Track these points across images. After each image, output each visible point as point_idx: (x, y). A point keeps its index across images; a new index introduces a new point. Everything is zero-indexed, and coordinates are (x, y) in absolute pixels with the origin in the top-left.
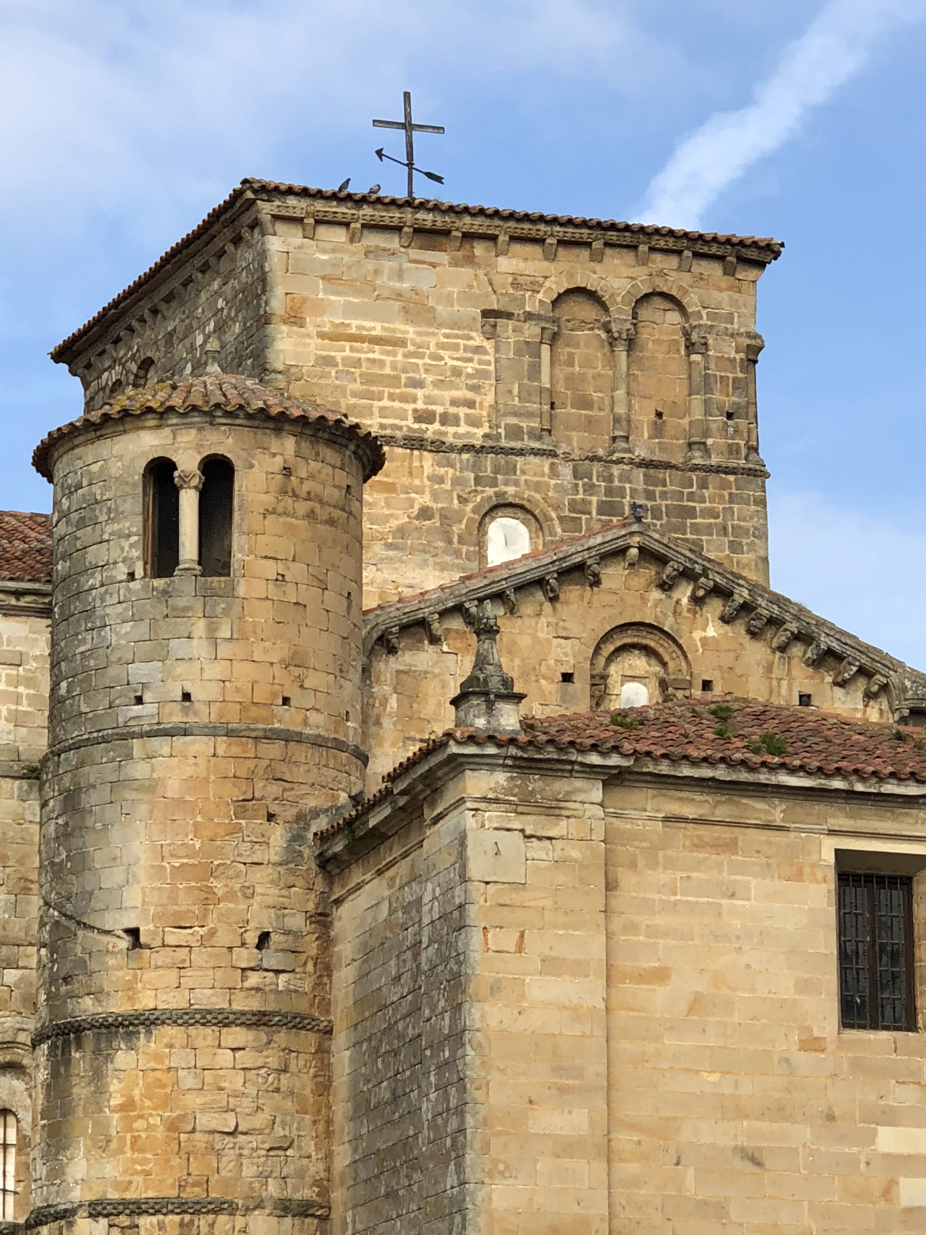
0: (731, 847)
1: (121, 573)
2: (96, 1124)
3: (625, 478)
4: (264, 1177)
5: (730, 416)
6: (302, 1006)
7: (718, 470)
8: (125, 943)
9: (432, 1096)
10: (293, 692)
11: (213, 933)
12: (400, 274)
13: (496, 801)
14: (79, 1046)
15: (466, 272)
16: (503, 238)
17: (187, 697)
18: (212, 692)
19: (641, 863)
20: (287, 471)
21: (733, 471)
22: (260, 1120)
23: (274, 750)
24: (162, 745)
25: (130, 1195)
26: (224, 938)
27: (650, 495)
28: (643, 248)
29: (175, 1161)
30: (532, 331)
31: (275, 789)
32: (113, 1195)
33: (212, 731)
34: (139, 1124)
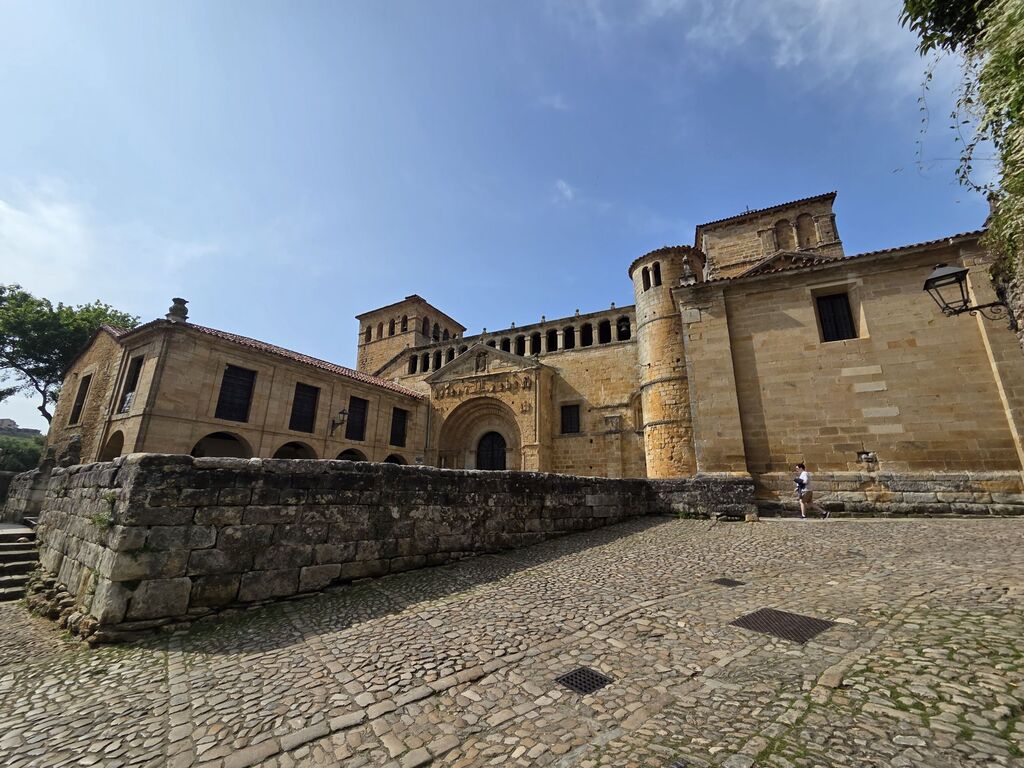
0: (771, 297)
1: (640, 292)
2: (646, 406)
5: (829, 232)
7: (827, 245)
8: (649, 367)
11: (666, 361)
12: (736, 232)
15: (752, 226)
16: (759, 216)
17: (654, 313)
18: (660, 310)
19: (739, 308)
21: (832, 244)
23: (675, 319)
25: (655, 421)
28: (796, 206)
30: (771, 232)
32: (651, 421)
33: (660, 318)
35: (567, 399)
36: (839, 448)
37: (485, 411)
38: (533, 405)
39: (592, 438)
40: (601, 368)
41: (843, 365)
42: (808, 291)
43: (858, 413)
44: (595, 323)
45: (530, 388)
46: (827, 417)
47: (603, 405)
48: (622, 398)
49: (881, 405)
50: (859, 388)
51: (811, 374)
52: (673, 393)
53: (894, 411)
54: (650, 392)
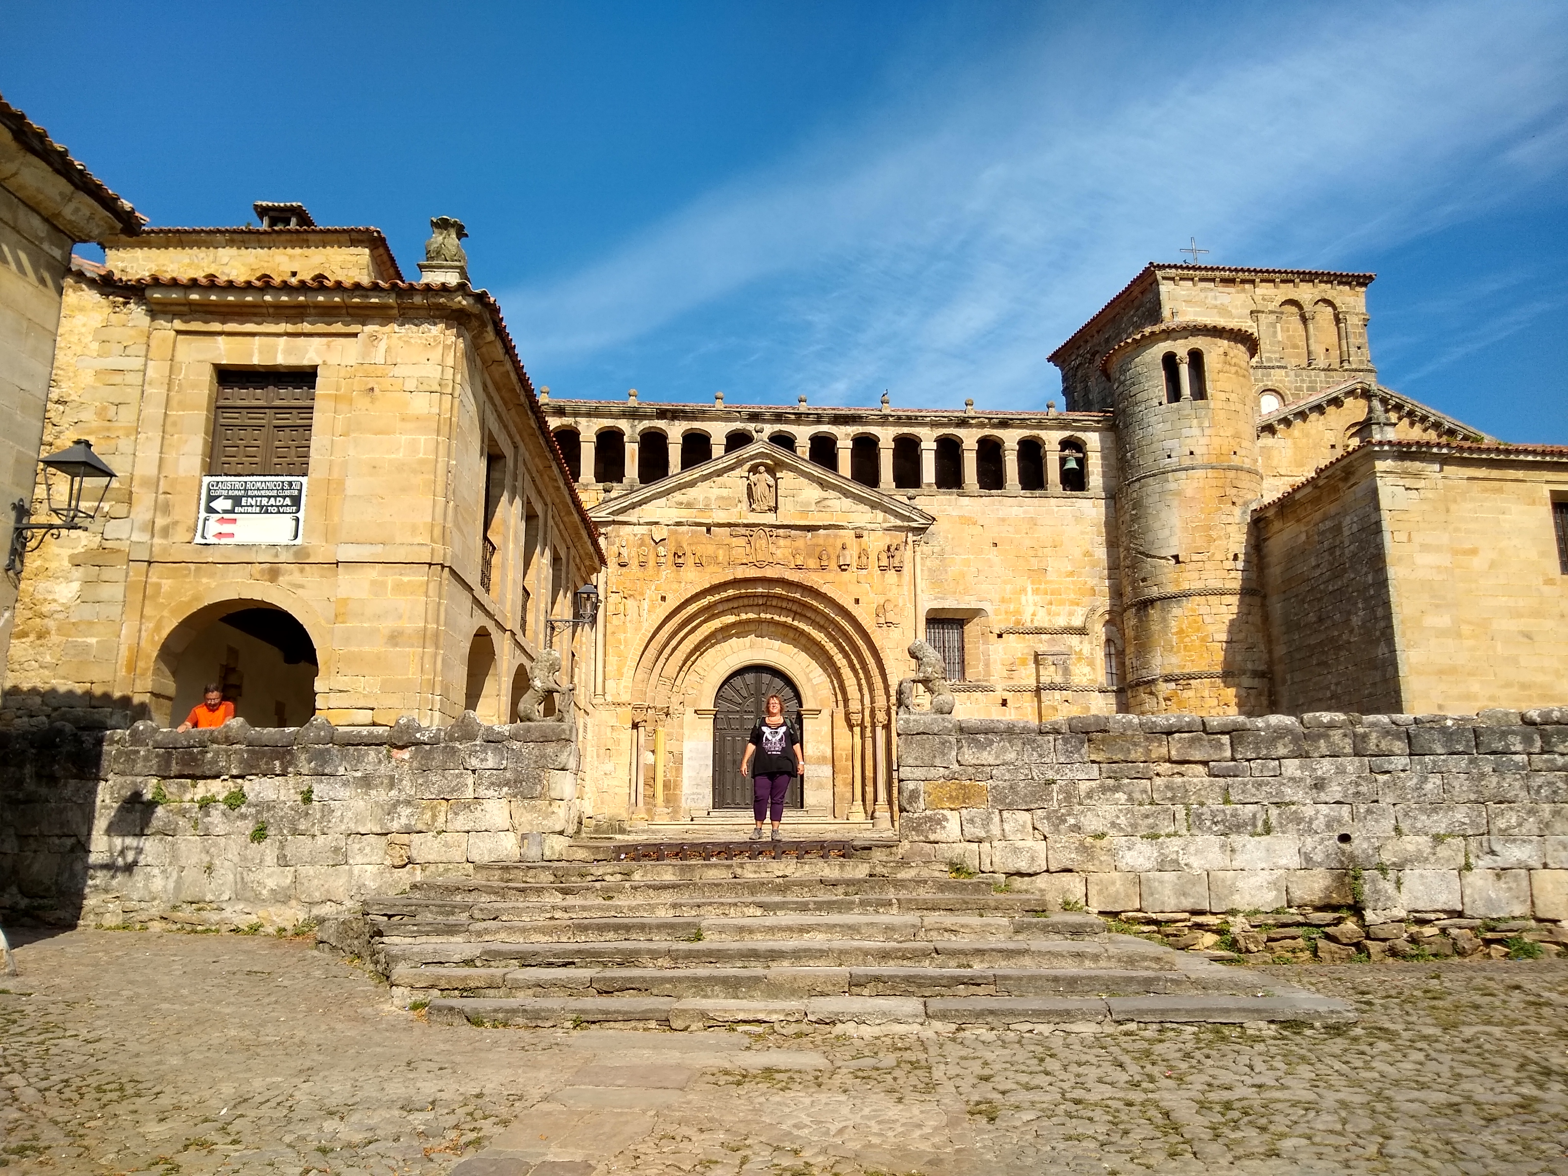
0: (1500, 490)
1: (1155, 402)
2: (1165, 640)
3: (1317, 376)
4: (1245, 661)
5: (1359, 348)
6: (1254, 586)
7: (1356, 370)
8: (1173, 561)
9: (1361, 613)
10: (1237, 449)
11: (1213, 554)
12: (1216, 298)
13: (1391, 472)
14: (1153, 608)
15: (1243, 295)
16: (1258, 280)
17: (1192, 453)
18: (1204, 450)
19: (1459, 499)
20: (1226, 354)
21: (1362, 371)
22: (1242, 636)
23: (1232, 474)
24: (1182, 475)
25: (1186, 671)
26: (1219, 556)
27: (1328, 382)
28: (1316, 281)
29: (1205, 655)
30: (1273, 317)
31: (1235, 491)
32: (1177, 671)
33: (1204, 467)
34: (1187, 639)
35: (947, 604)
37: (753, 614)
38: (912, 614)
39: (1007, 695)
40: (1028, 543)
42: (1545, 491)
44: (1011, 441)
47: (1028, 625)
48: (1071, 614)
51: (1549, 624)
54: (1176, 611)
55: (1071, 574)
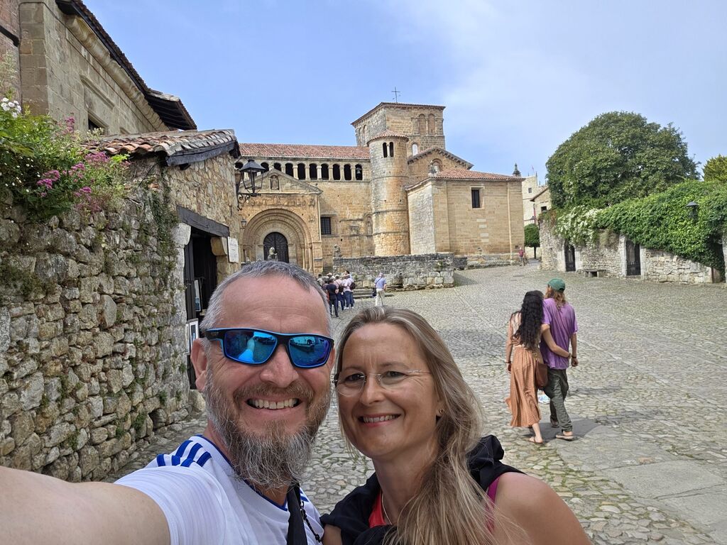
1: (380, 157)
5: (440, 130)
8: (384, 202)
10: (402, 171)
12: (401, 114)
15: (408, 113)
16: (412, 108)
17: (390, 172)
18: (393, 171)
20: (400, 143)
21: (441, 137)
23: (400, 178)
24: (388, 178)
25: (388, 231)
26: (396, 201)
28: (429, 108)
29: (392, 227)
30: (417, 120)
33: (393, 176)
34: (388, 223)
35: (326, 213)
36: (474, 247)
37: (273, 218)
38: (317, 218)
39: (342, 238)
40: (347, 195)
41: (478, 218)
42: (470, 187)
43: (479, 235)
44: (342, 165)
45: (314, 206)
46: (471, 236)
47: (348, 219)
48: (359, 215)
49: (485, 232)
50: (481, 226)
51: (468, 220)
52: (398, 217)
53: (487, 235)
54: (385, 215)
55: (359, 204)
